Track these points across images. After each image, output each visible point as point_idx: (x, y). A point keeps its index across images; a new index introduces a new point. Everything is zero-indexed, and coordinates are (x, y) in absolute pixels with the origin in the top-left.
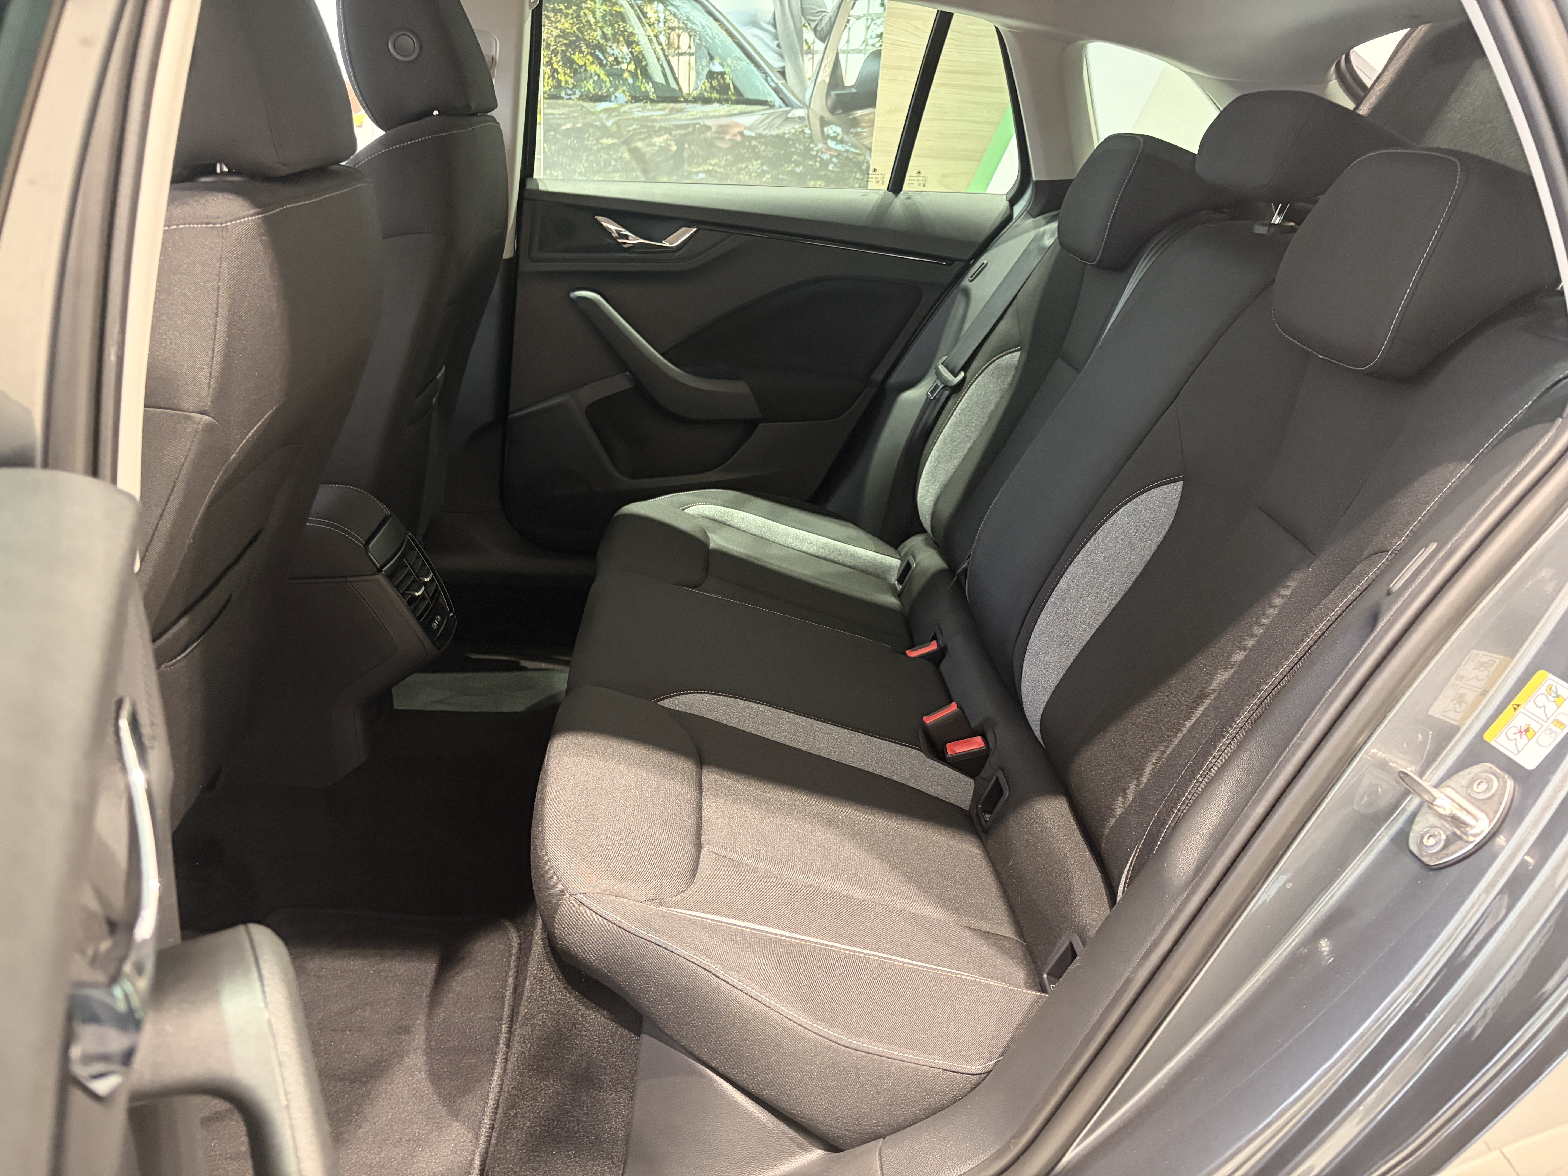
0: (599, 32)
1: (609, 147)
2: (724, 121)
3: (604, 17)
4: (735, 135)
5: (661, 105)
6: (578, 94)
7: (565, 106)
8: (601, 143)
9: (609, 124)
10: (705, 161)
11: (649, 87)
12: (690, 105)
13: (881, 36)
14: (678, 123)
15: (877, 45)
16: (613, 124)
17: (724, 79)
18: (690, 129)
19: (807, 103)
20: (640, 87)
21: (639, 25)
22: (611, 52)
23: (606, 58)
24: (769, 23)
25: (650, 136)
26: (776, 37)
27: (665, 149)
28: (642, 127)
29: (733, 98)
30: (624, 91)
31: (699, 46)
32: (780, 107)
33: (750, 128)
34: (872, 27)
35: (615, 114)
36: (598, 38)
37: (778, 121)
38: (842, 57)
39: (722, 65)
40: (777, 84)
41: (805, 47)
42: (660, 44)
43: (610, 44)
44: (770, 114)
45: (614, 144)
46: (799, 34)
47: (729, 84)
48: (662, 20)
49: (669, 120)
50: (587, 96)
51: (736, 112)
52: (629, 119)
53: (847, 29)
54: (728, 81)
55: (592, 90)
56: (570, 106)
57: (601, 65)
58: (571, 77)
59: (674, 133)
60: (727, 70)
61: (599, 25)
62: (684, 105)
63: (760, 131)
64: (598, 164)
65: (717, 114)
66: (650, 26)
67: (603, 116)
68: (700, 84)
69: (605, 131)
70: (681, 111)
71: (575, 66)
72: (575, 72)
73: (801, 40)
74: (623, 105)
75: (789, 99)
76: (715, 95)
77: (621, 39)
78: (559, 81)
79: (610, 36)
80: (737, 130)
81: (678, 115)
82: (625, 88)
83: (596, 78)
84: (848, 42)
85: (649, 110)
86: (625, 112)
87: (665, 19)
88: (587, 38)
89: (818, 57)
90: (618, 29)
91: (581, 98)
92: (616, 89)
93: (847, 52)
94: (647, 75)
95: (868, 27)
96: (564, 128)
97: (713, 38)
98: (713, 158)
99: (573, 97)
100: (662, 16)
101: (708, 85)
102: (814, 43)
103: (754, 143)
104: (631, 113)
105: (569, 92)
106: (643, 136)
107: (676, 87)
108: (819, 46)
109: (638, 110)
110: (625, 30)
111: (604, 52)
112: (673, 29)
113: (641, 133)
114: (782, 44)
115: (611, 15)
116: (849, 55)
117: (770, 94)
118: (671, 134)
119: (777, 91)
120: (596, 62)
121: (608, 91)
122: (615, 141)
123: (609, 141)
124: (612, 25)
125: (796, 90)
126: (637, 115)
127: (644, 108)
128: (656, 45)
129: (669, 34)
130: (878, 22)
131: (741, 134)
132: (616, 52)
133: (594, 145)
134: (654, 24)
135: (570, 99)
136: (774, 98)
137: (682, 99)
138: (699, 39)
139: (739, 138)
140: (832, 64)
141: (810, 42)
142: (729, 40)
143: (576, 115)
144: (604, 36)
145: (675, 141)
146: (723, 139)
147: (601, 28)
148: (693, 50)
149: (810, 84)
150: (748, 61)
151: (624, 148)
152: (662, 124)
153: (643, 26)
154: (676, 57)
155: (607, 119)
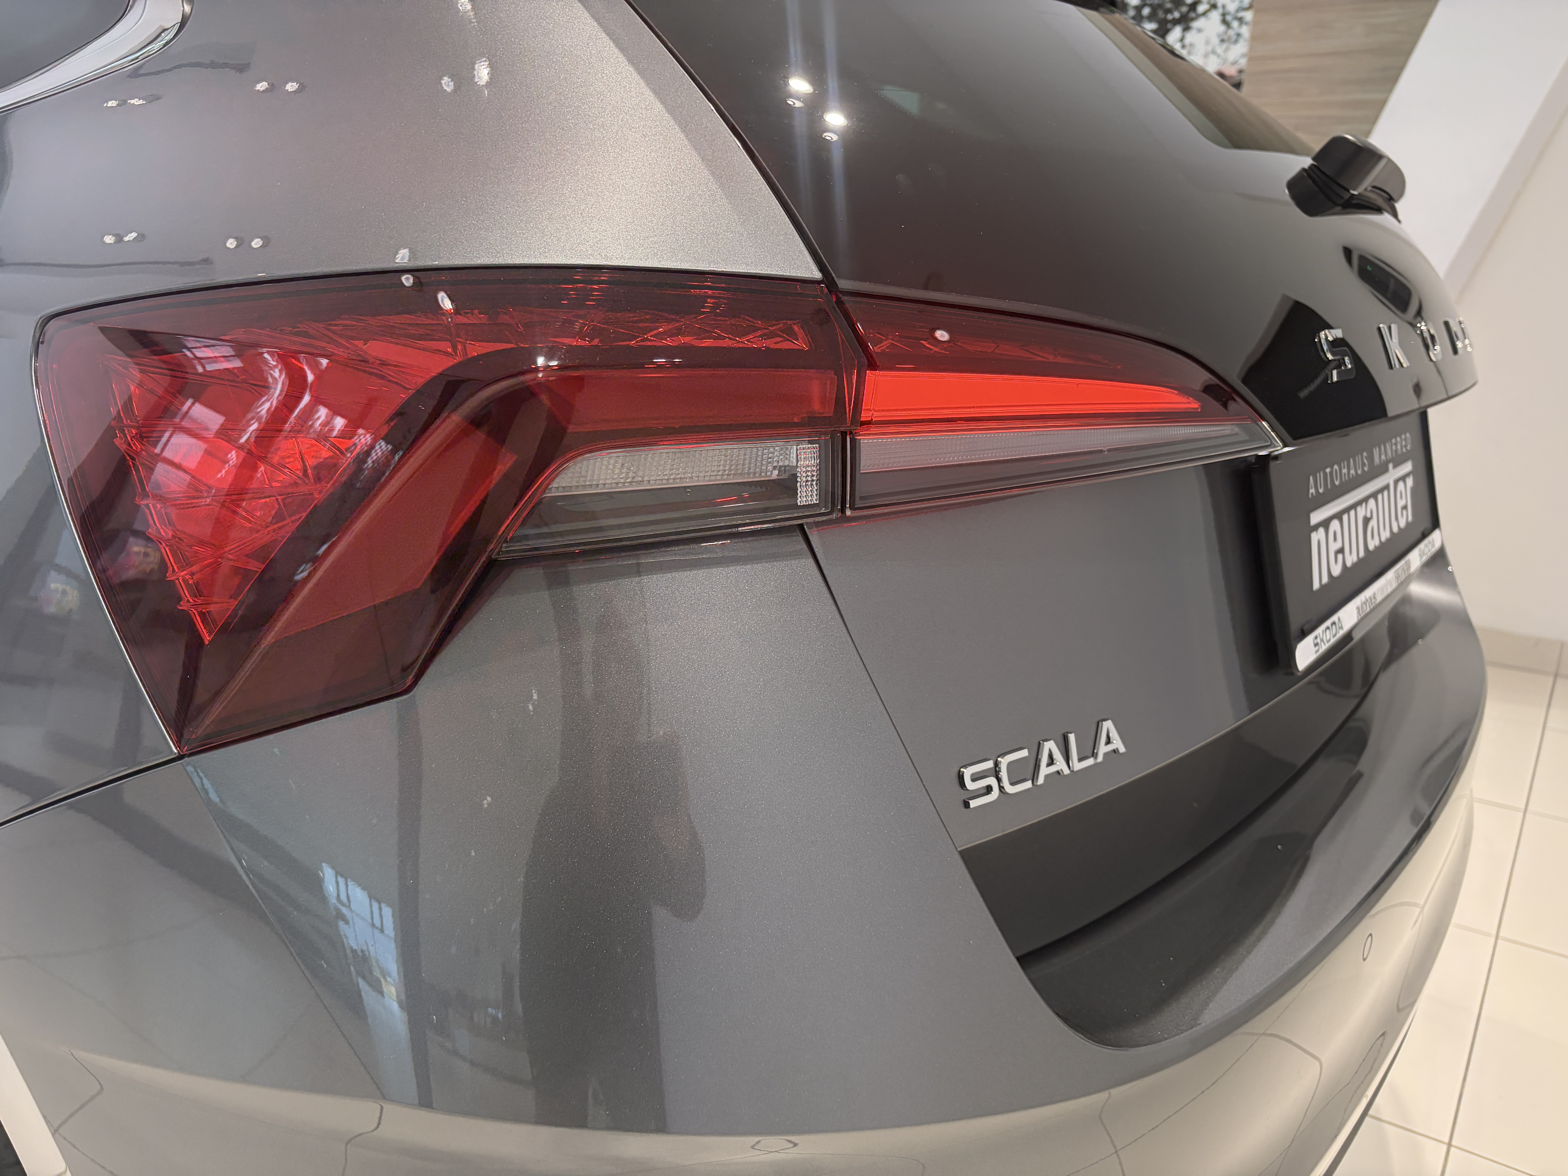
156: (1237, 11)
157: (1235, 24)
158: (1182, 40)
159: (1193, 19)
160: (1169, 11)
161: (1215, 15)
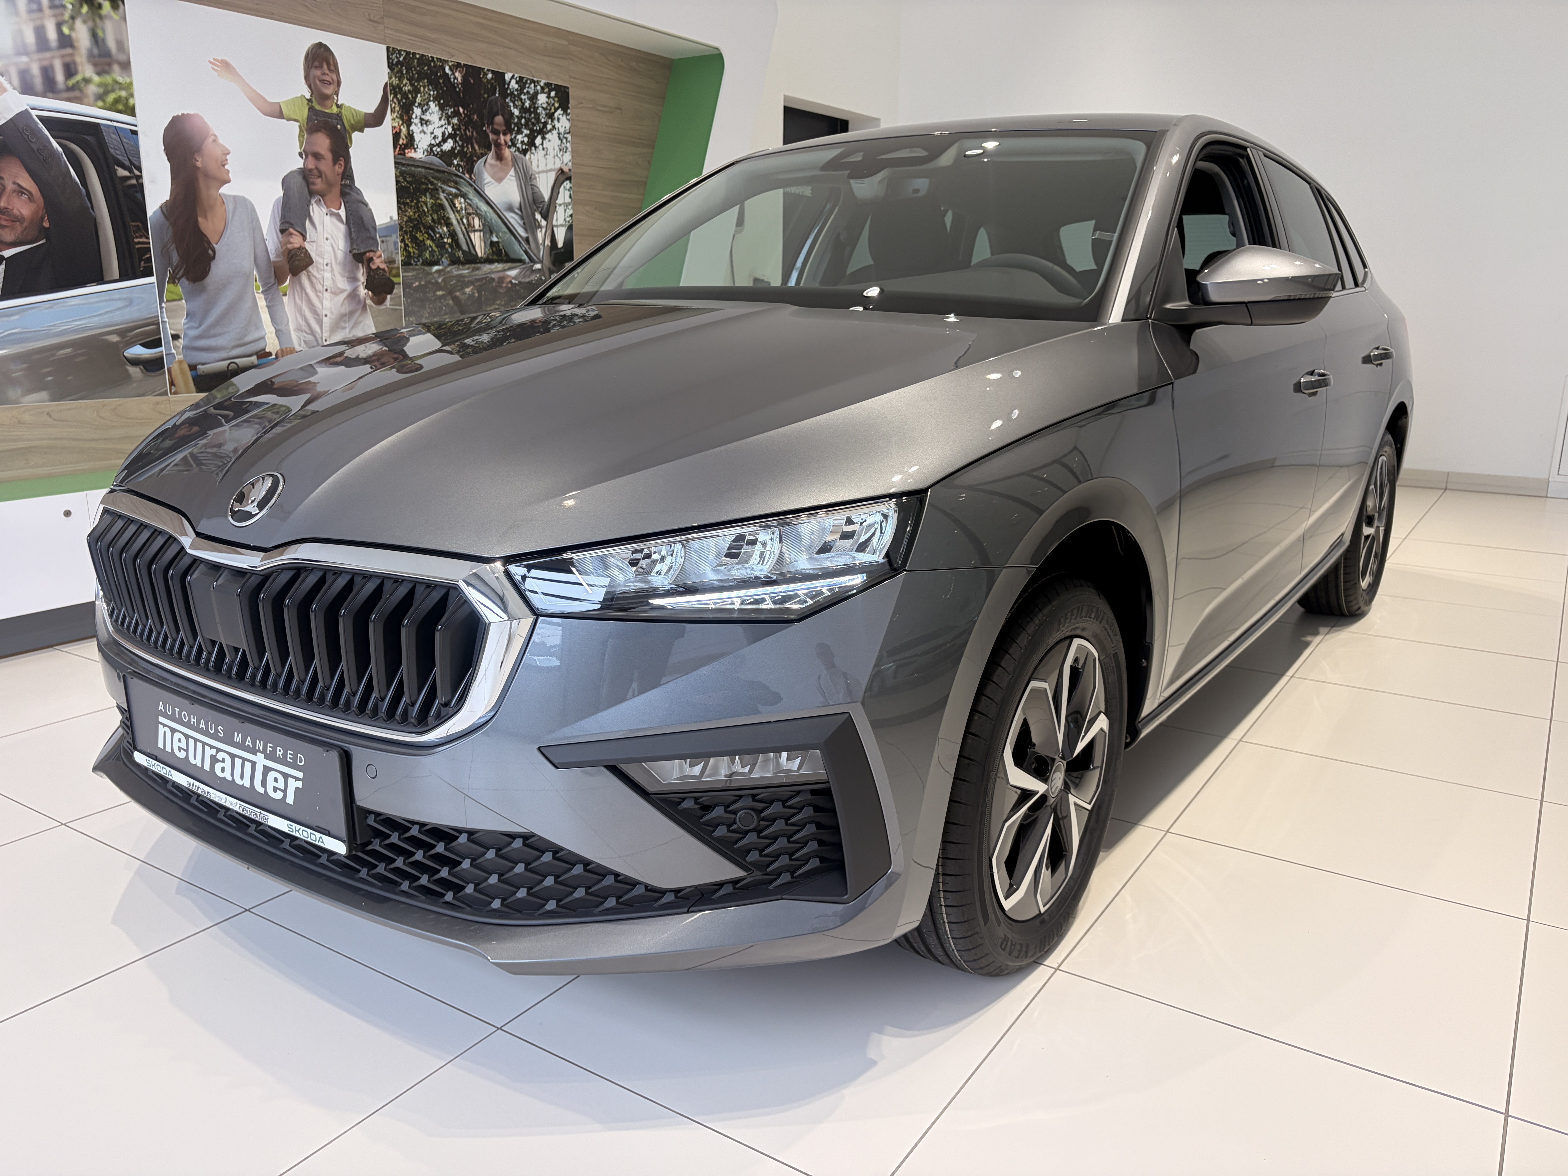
0: (430, 218)
1: (441, 297)
2: (501, 274)
3: (432, 207)
4: (507, 283)
5: (467, 266)
6: (421, 260)
7: (414, 270)
8: (437, 295)
9: (440, 280)
10: (494, 304)
11: (460, 253)
12: (483, 265)
13: (571, 216)
14: (477, 277)
15: (571, 222)
16: (442, 281)
17: (499, 246)
18: (484, 281)
19: (541, 259)
20: (455, 254)
21: (452, 212)
22: (438, 231)
23: (435, 236)
24: (518, 209)
25: (463, 288)
26: (522, 218)
27: (471, 296)
28: (458, 281)
29: (505, 258)
30: (446, 258)
31: (483, 225)
32: (528, 263)
33: (515, 278)
34: (567, 210)
35: (442, 273)
36: (430, 222)
37: (528, 272)
38: (555, 229)
39: (497, 237)
40: (525, 248)
41: (537, 224)
42: (464, 224)
43: (437, 225)
44: (524, 268)
45: (443, 295)
46: (534, 216)
47: (501, 250)
48: (464, 208)
49: (472, 276)
50: (426, 262)
51: (507, 268)
52: (451, 277)
53: (555, 213)
54: (501, 247)
55: (429, 258)
56: (417, 270)
57: (433, 240)
58: (416, 249)
59: (476, 284)
60: (500, 240)
61: (430, 212)
62: (479, 265)
63: (520, 280)
64: (436, 310)
65: (497, 270)
66: (458, 213)
67: (435, 275)
68: (487, 250)
69: (438, 287)
70: (478, 269)
71: (418, 241)
72: (418, 245)
73: (535, 220)
74: (446, 267)
75: (533, 258)
76: (495, 257)
77: (443, 222)
78: (410, 252)
79: (436, 220)
80: (508, 280)
81: (477, 272)
82: (447, 255)
83: (430, 249)
84: (557, 220)
85: (461, 270)
86: (448, 272)
87: (465, 207)
88: (424, 221)
89: (544, 230)
90: (441, 215)
91: (423, 264)
92: (442, 256)
93: (557, 226)
94: (459, 247)
95: (565, 211)
96: (414, 285)
97: (491, 220)
98: (497, 300)
99: (418, 263)
100: (463, 206)
101: (491, 250)
102: (541, 221)
103: (518, 288)
104: (452, 272)
105: (416, 260)
106: (459, 288)
107: (474, 253)
108: (544, 223)
109: (455, 271)
110: (444, 216)
111: (434, 231)
112: (469, 214)
113: (458, 286)
114: (526, 222)
115: (436, 206)
116: (559, 228)
117: (523, 255)
118: (474, 286)
119: (526, 252)
120: (430, 238)
121: (438, 258)
122: (444, 293)
123: (440, 293)
124: (437, 213)
125: (535, 251)
126: (455, 273)
127: (459, 269)
128: (462, 225)
129: (468, 218)
130: (570, 207)
131: (511, 282)
132: (440, 231)
133: (432, 296)
134: (459, 211)
135: (416, 265)
136: (525, 257)
137: (478, 261)
138: (485, 221)
139: (510, 285)
140: (550, 234)
141: (539, 220)
142: (499, 221)
143: (421, 276)
144: (433, 220)
145: (477, 290)
146: (502, 286)
147: (431, 215)
148: (481, 228)
149: (541, 247)
150: (510, 234)
151: (449, 297)
152: (470, 279)
153: (454, 213)
154: (473, 234)
155: (439, 277)
156: (564, 134)
157: (564, 141)
158: (542, 144)
159: (547, 133)
160: (534, 125)
161: (555, 132)
